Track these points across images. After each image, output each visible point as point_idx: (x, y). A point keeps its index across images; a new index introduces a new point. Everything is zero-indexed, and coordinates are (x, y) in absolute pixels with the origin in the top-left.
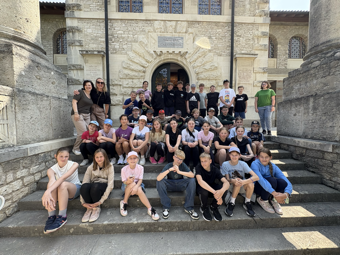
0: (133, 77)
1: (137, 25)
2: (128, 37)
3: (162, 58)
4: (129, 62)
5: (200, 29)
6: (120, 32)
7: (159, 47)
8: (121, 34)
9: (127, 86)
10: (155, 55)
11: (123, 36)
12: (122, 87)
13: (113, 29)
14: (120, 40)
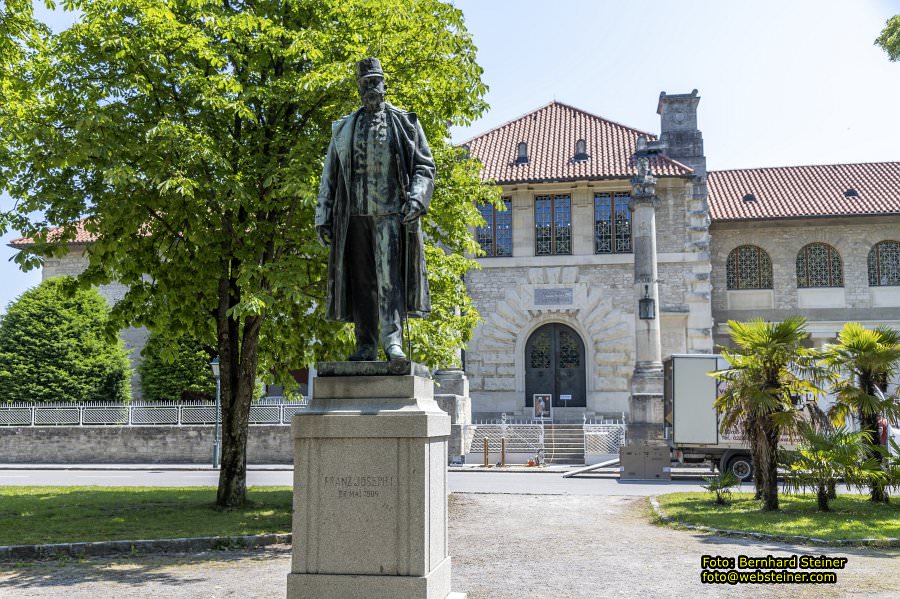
0: (498, 349)
1: (504, 275)
2: (491, 292)
3: (541, 319)
4: (492, 328)
5: (598, 276)
6: (479, 285)
7: (536, 303)
9: (489, 362)
10: (529, 317)
12: (481, 363)
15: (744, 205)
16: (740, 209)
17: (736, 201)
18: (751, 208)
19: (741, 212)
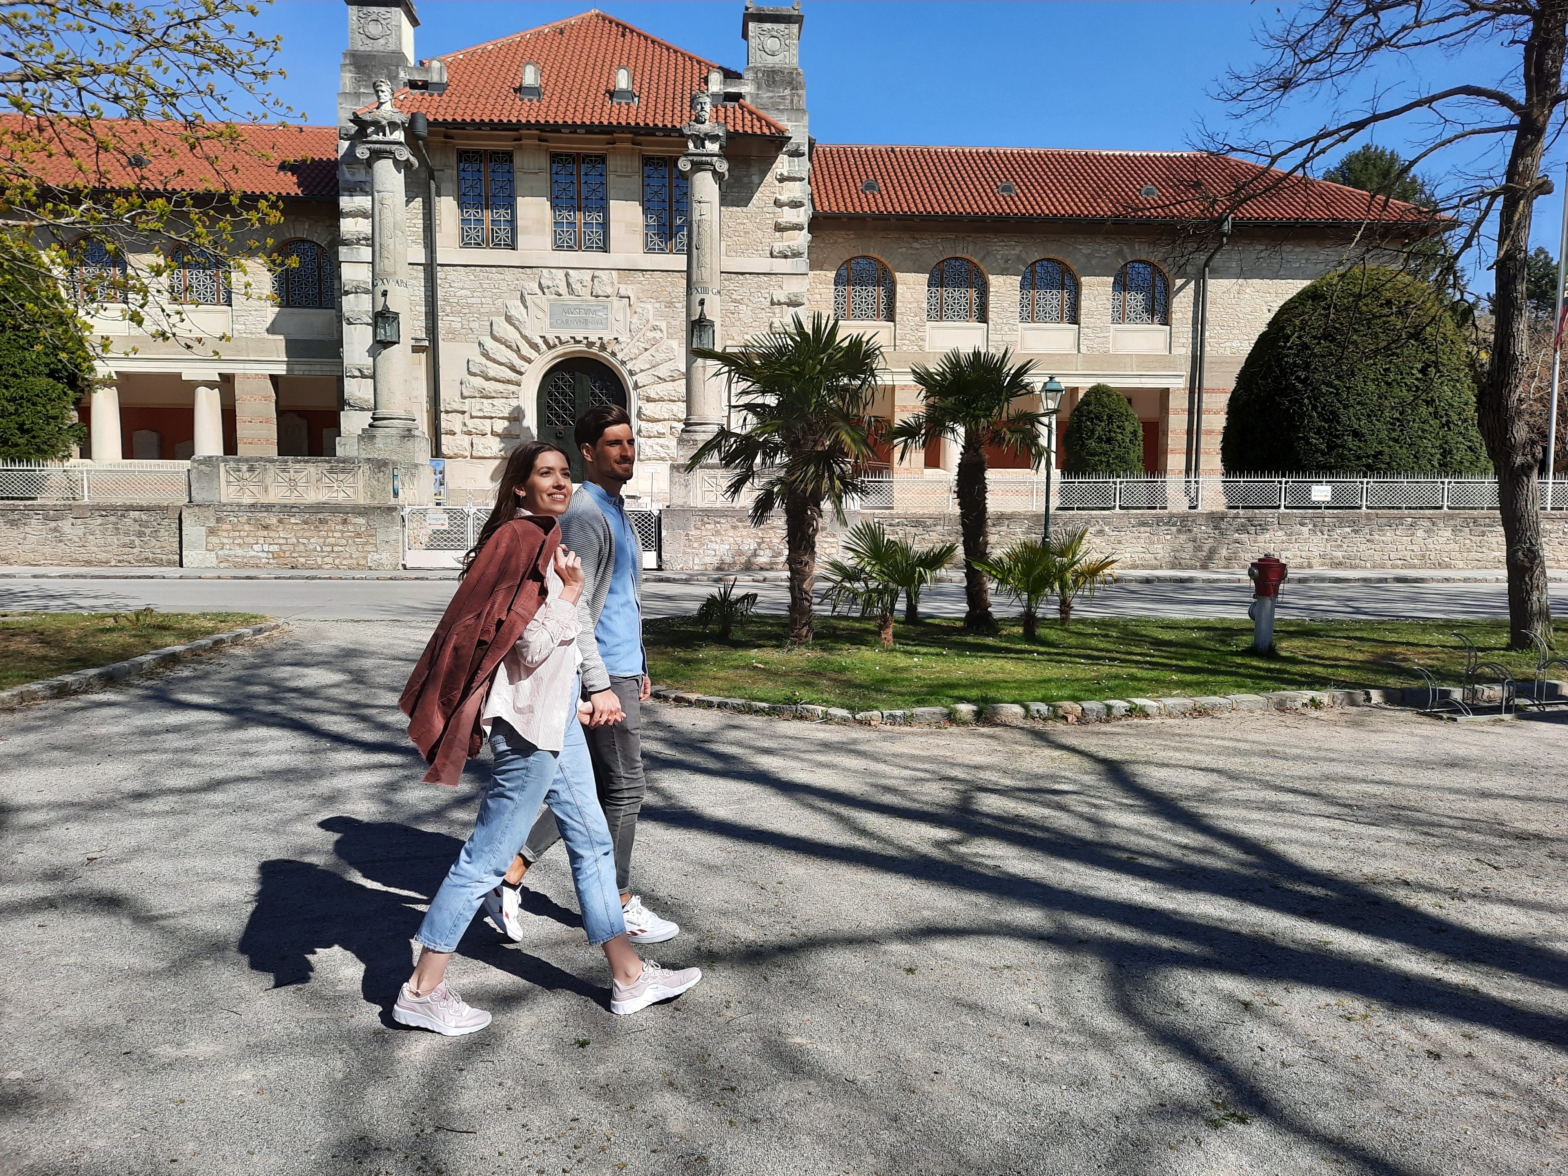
0: (494, 395)
1: (502, 277)
2: (482, 304)
3: (560, 350)
4: (484, 360)
5: (646, 287)
6: (463, 292)
7: (552, 326)
8: (467, 297)
9: (480, 414)
10: (543, 347)
11: (470, 300)
12: (467, 415)
13: (447, 285)
14: (465, 311)
15: (862, 196)
16: (856, 200)
17: (853, 188)
18: (872, 200)
19: (857, 204)
